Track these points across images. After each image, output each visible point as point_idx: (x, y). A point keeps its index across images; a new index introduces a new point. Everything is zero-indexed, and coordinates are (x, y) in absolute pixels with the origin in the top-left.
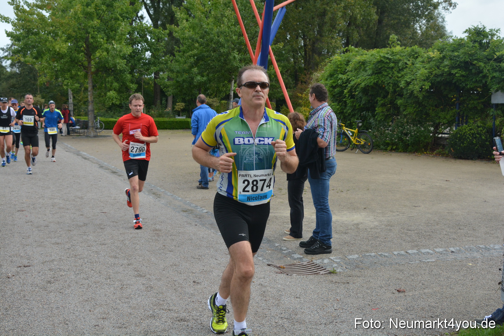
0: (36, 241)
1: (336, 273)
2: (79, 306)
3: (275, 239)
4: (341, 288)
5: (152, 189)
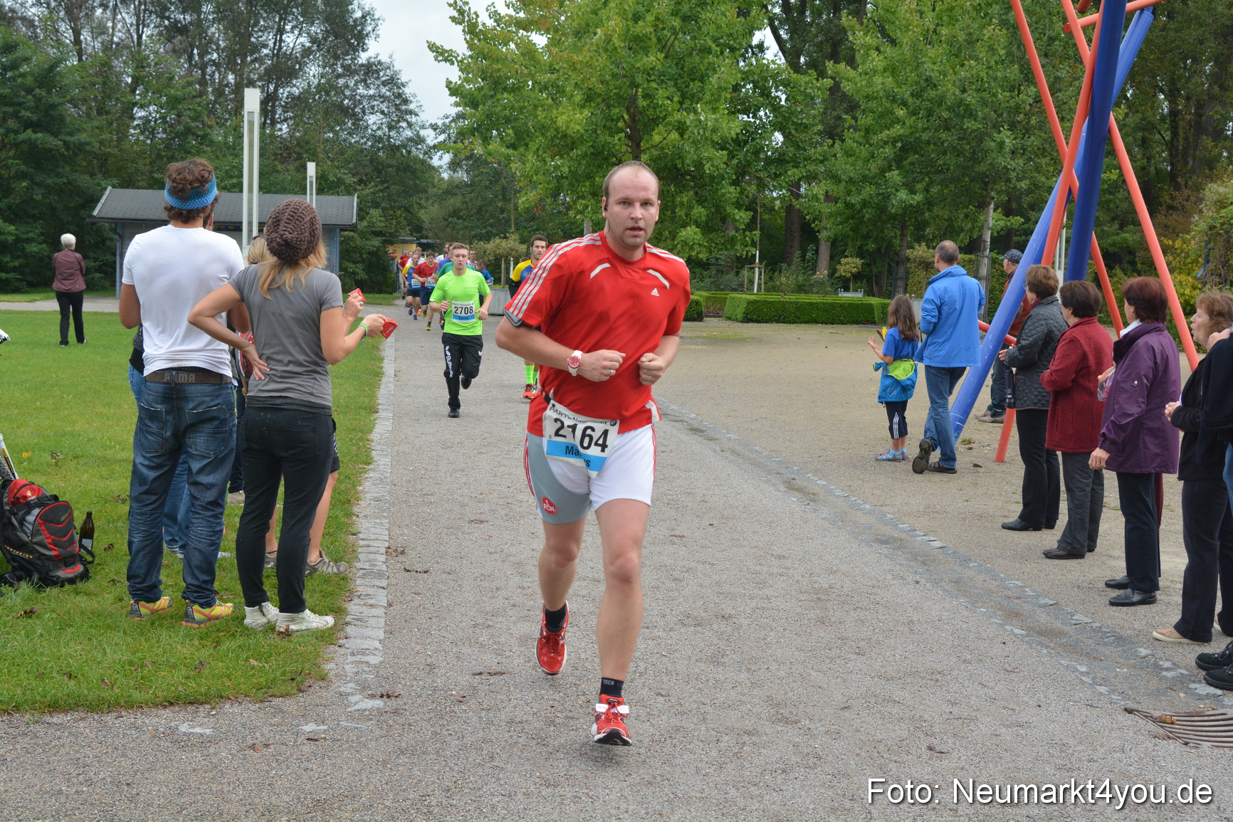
0: (514, 606)
2: (630, 798)
3: (1138, 636)
5: (794, 479)
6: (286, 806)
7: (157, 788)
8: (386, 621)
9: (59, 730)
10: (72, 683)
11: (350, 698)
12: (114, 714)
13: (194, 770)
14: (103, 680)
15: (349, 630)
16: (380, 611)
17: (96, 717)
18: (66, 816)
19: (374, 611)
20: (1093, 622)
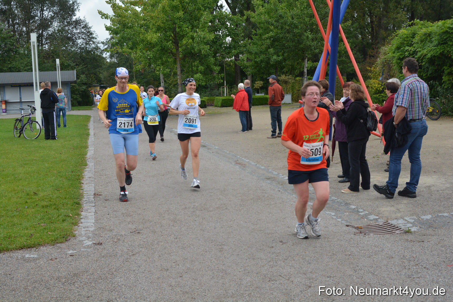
1: (411, 233)
3: (352, 202)
4: (416, 246)
5: (238, 160)
6: (64, 276)
7: (20, 275)
8: (95, 217)
11: (84, 242)
12: (2, 254)
13: (32, 268)
15: (82, 220)
16: (93, 214)
19: (90, 214)
20: (338, 199)
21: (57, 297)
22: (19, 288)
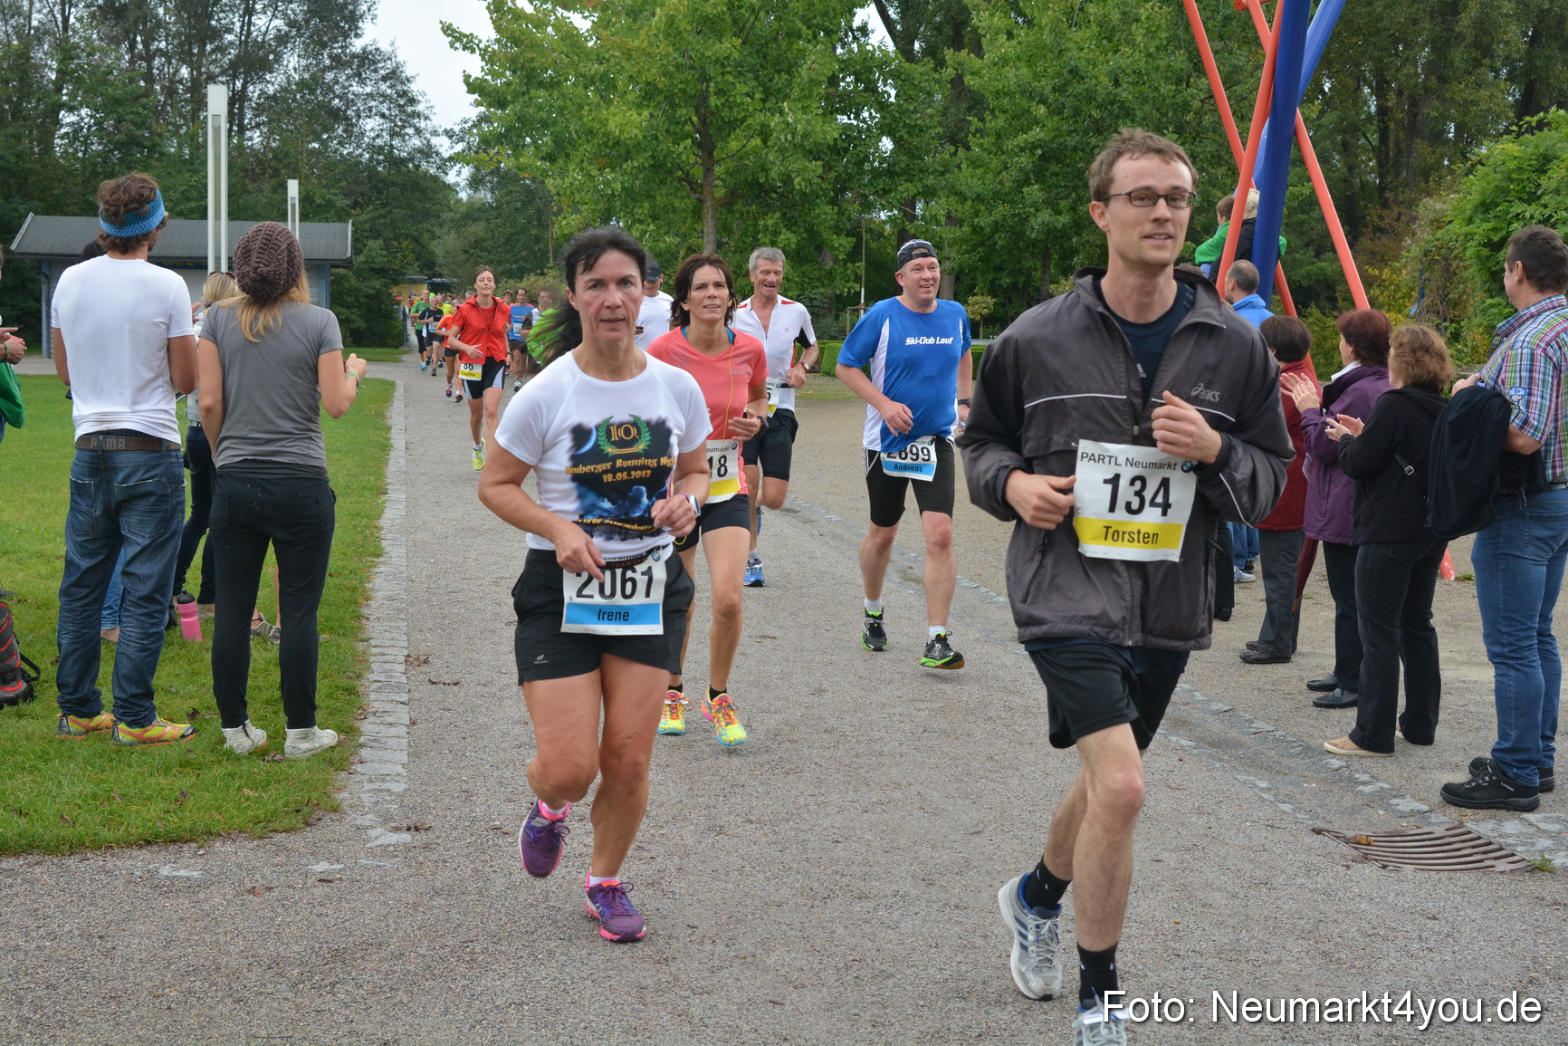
1: (1552, 872)
5: (911, 568)
6: (298, 957)
7: (137, 941)
8: (409, 742)
9: (10, 876)
10: (23, 821)
11: (369, 832)
12: (78, 856)
13: (182, 919)
14: (62, 817)
15: (364, 753)
16: (402, 731)
17: (55, 860)
18: (27, 974)
19: (393, 731)
20: (1277, 730)
21: (269, 1037)
22: (133, 993)
